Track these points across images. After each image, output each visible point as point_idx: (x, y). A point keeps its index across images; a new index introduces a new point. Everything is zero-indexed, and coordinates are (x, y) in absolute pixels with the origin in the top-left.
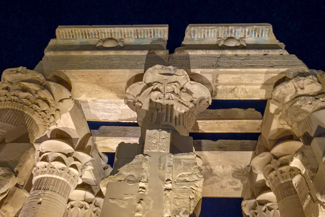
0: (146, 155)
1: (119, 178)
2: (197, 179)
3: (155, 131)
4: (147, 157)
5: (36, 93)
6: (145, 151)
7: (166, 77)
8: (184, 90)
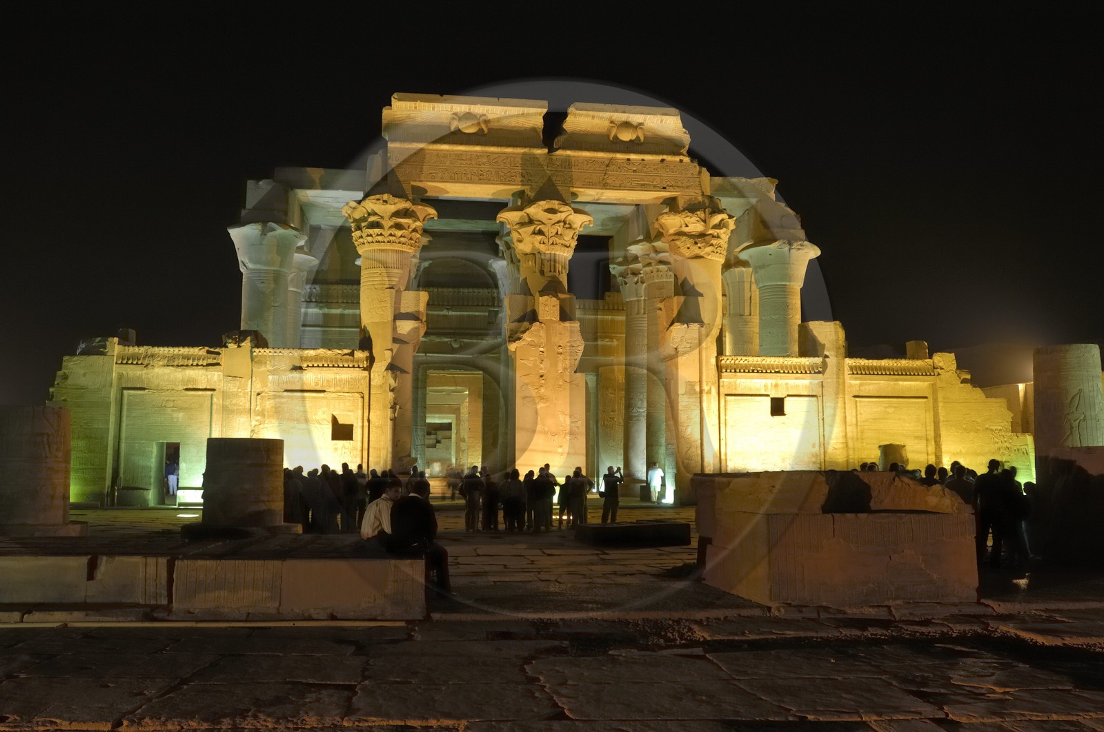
0: (542, 323)
1: (524, 343)
2: (579, 344)
3: (546, 297)
4: (543, 325)
5: (409, 227)
6: (540, 318)
7: (550, 216)
8: (567, 226)
